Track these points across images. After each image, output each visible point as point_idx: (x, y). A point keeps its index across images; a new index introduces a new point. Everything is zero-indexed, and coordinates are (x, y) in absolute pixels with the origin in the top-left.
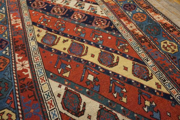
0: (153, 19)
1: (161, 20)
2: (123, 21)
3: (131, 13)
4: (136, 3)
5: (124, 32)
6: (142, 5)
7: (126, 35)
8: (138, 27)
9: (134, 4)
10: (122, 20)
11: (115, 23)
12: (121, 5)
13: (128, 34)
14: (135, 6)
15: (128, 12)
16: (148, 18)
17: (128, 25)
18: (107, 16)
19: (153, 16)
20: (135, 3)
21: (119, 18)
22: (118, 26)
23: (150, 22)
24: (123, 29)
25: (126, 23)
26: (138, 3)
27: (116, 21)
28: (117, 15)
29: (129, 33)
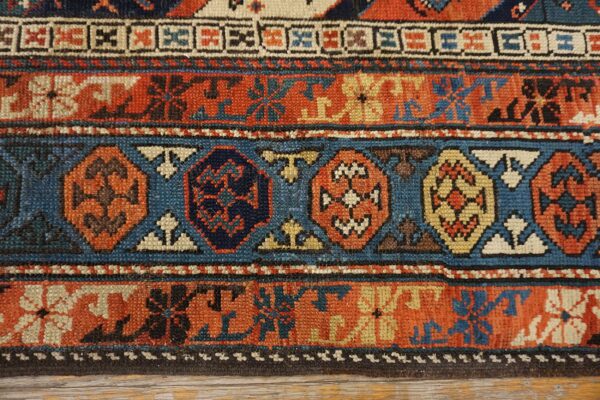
0: (55, 270)
1: (22, 312)
2: (117, 80)
3: (167, 169)
4: (252, 269)
5: (33, 37)
6: (210, 296)
7: (14, 36)
8: (31, 131)
9: (242, 250)
10: (130, 81)
11: (122, 31)
12: (268, 156)
13: (13, 47)
14: (220, 239)
15: (184, 153)
16: (77, 251)
17: (77, 90)
18: (199, 14)
19: (78, 293)
20: (259, 263)
21: (149, 73)
22: (93, 29)
23: (27, 226)
24: (63, 45)
25: (97, 88)
26: (248, 285)
27: (141, 45)
28: (187, 76)
29: (13, 53)
